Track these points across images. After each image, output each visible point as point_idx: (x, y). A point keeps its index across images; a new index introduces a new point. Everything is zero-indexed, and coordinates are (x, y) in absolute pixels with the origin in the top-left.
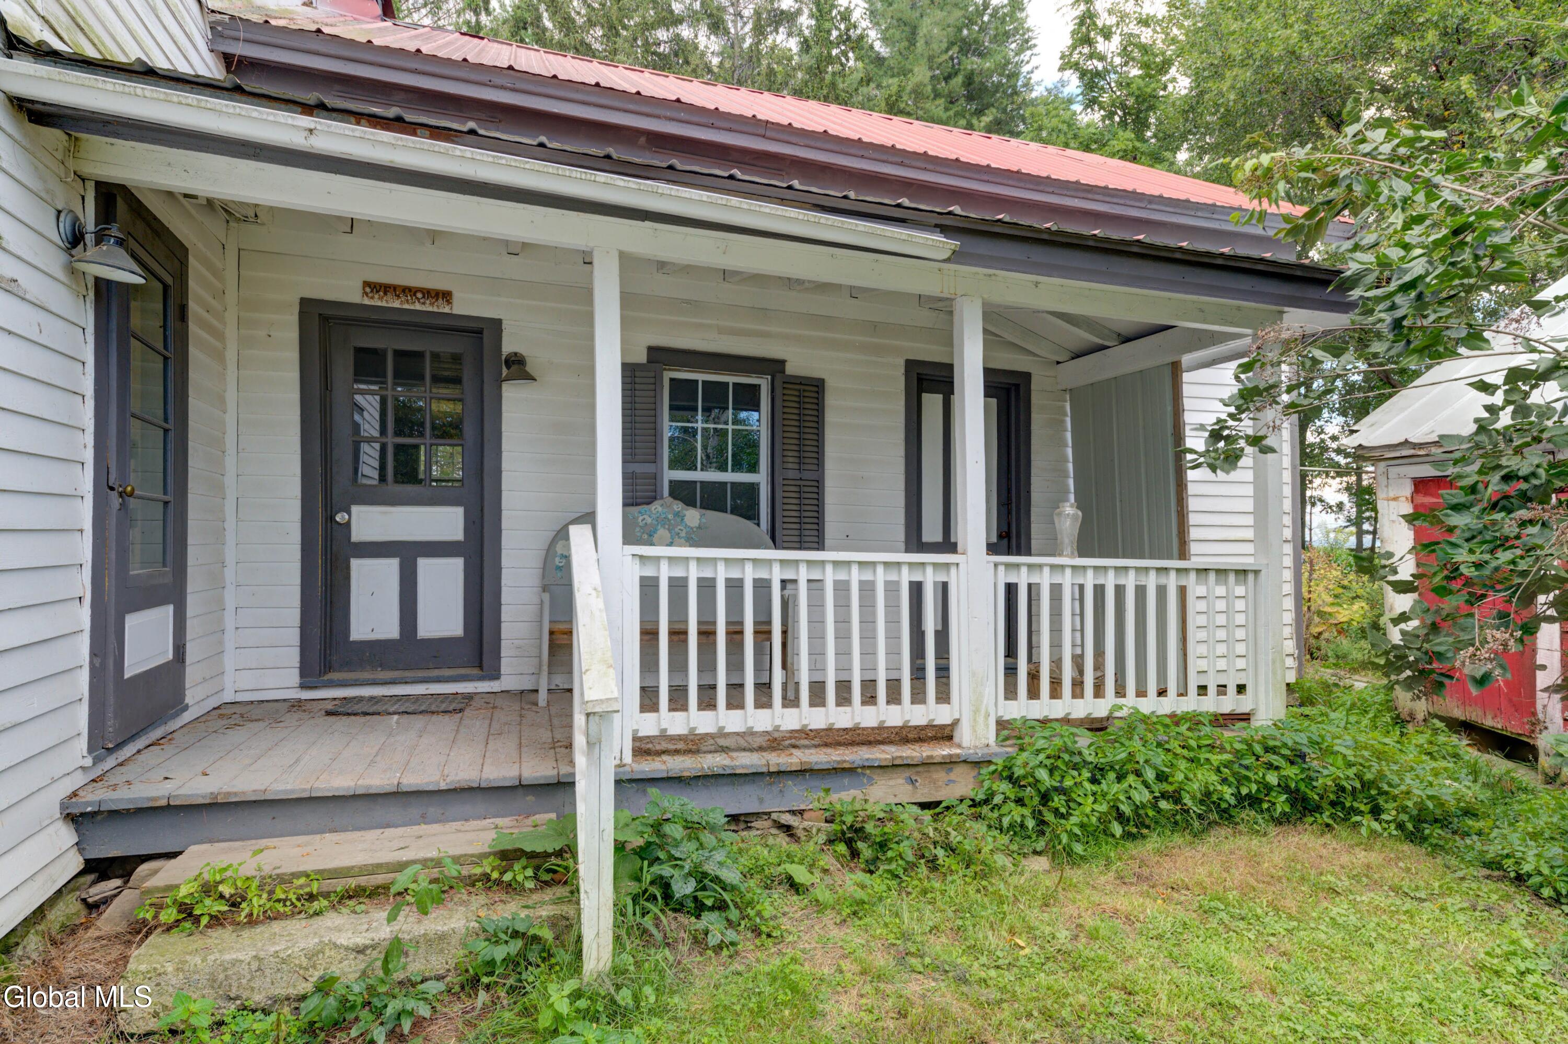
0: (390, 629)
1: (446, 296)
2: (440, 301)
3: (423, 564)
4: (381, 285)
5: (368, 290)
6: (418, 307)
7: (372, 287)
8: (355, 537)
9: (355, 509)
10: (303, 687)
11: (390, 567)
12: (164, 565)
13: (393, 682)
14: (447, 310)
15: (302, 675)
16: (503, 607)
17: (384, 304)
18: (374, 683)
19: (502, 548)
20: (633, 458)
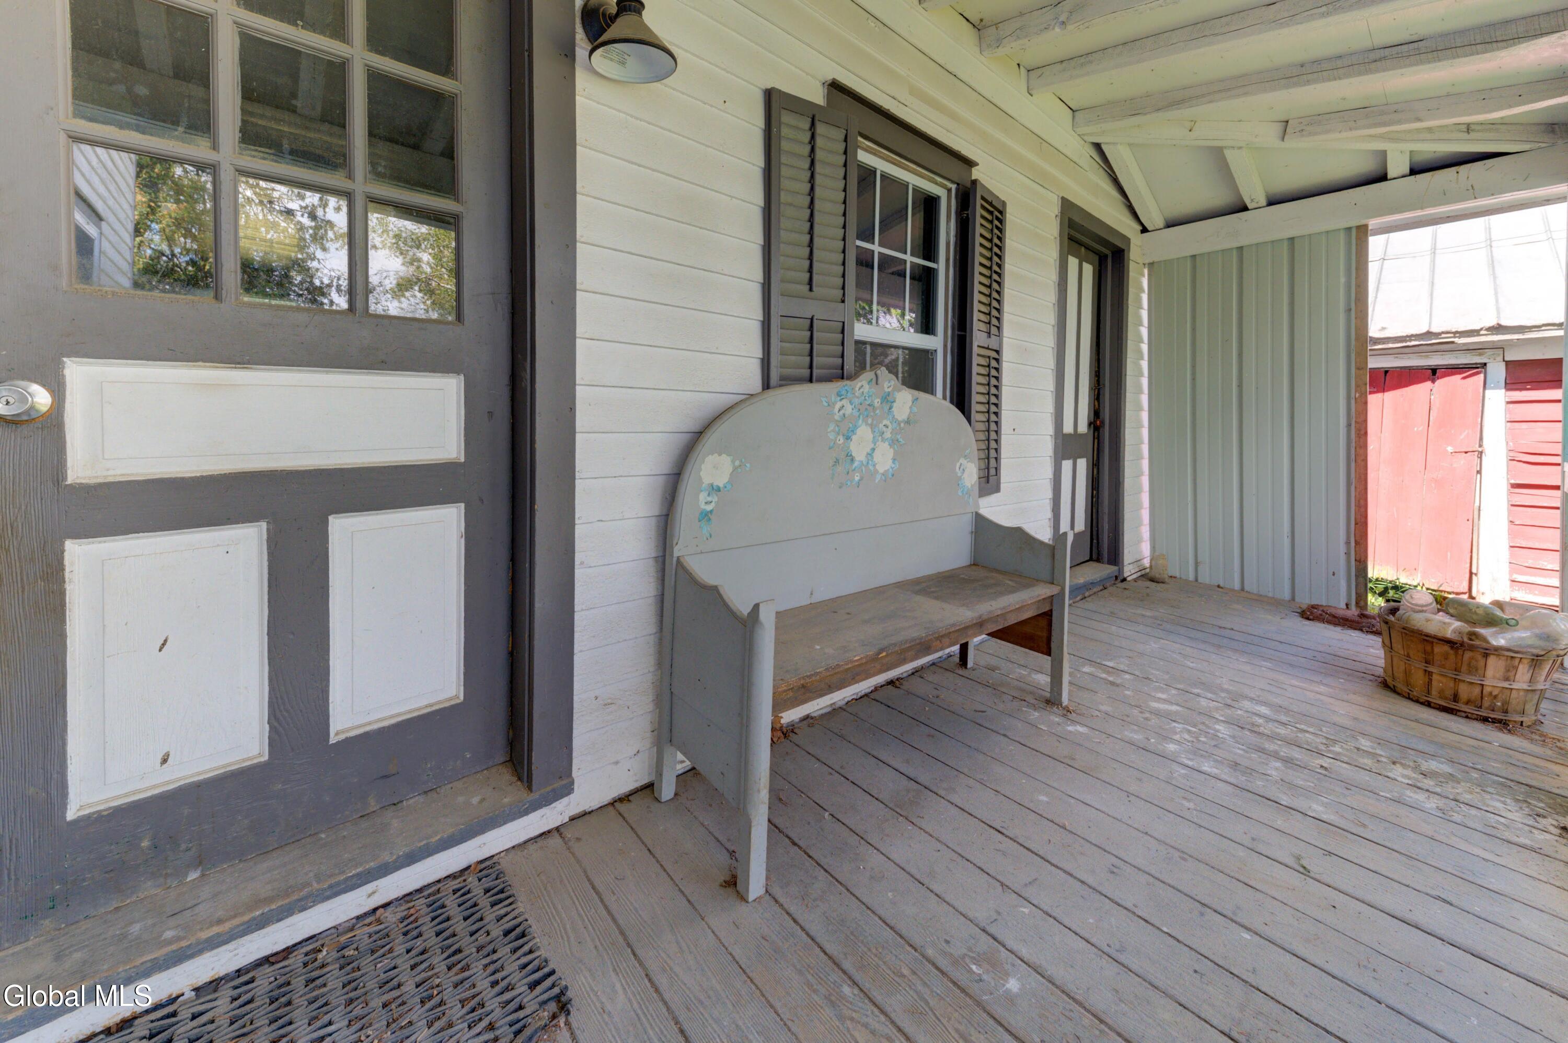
8: (86, 469)
9: (81, 370)
19: (577, 474)
20: (811, 290)
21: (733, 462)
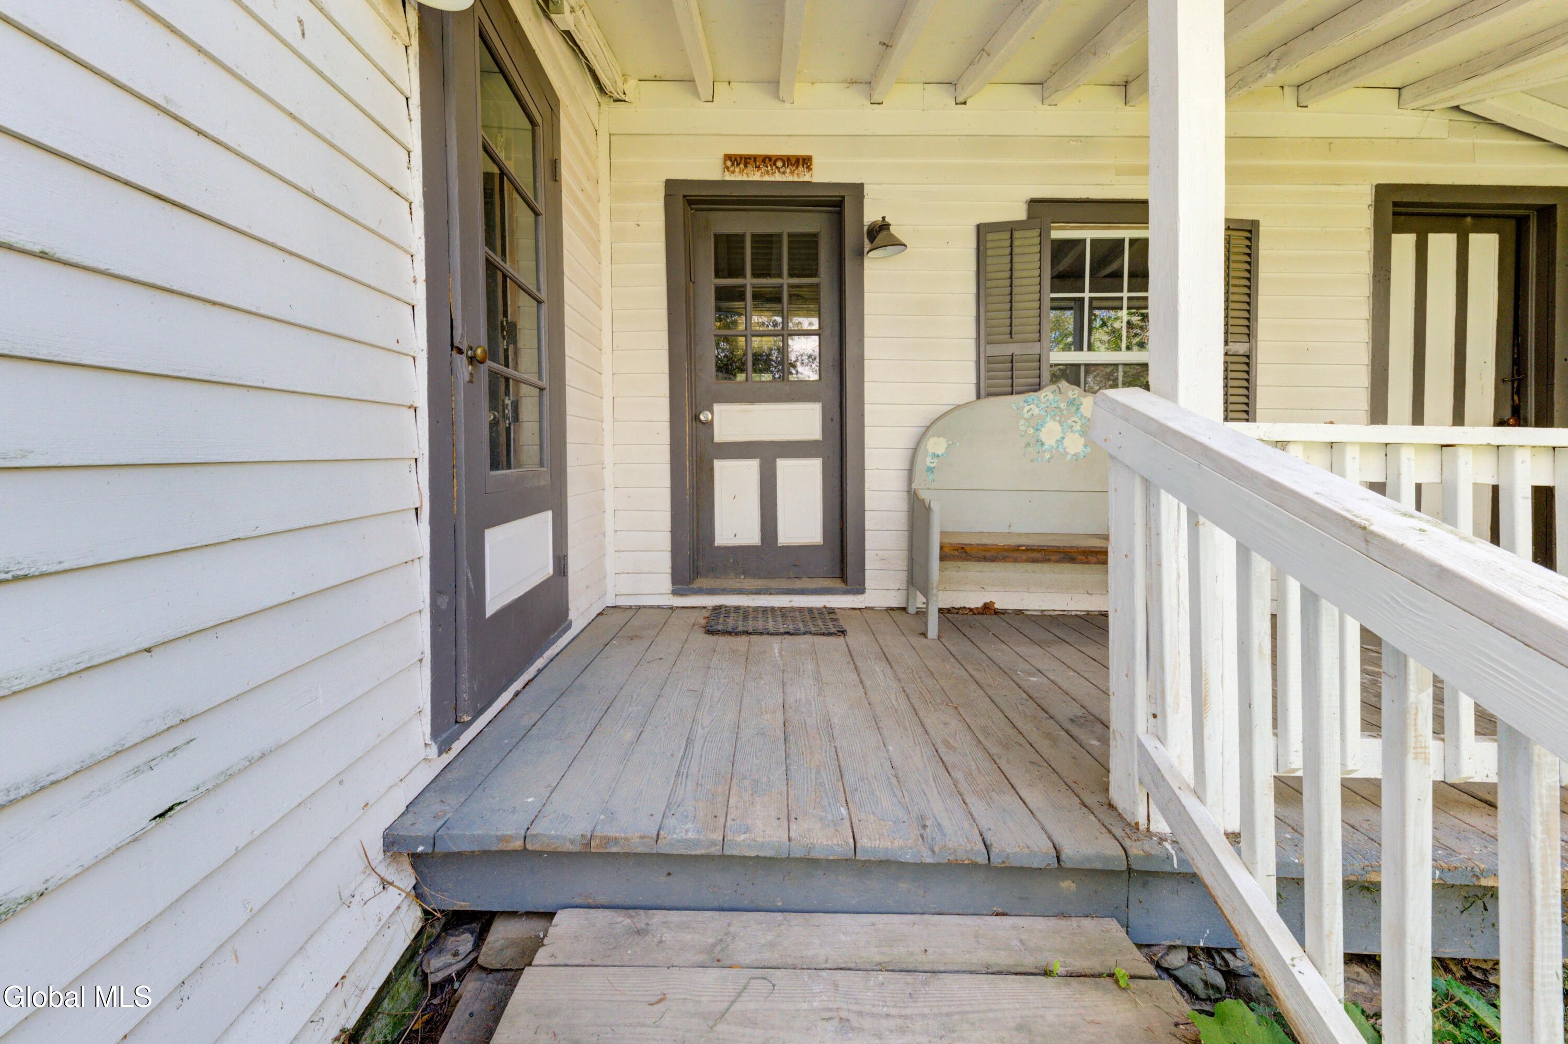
0: (750, 535)
1: (805, 162)
2: (801, 168)
3: (783, 465)
4: (741, 157)
5: (729, 163)
6: (778, 177)
7: (734, 160)
8: (718, 438)
9: (717, 407)
10: (675, 593)
11: (750, 468)
12: (542, 465)
13: (758, 592)
14: (806, 178)
15: (674, 581)
16: (866, 513)
17: (745, 178)
18: (740, 592)
19: (866, 446)
20: (1011, 337)
21: (947, 441)
